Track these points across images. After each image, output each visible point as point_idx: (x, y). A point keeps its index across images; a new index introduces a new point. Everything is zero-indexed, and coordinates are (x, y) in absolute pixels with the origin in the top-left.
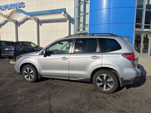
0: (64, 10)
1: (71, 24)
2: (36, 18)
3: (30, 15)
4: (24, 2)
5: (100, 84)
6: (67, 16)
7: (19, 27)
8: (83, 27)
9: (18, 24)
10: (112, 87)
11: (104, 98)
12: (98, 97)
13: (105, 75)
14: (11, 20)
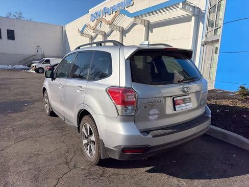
2: (145, 20)
3: (135, 17)
5: (85, 142)
6: (191, 10)
7: (125, 36)
8: (214, 28)
9: (124, 32)
10: (94, 152)
11: (71, 168)
12: (67, 163)
13: (88, 126)
14: (115, 28)
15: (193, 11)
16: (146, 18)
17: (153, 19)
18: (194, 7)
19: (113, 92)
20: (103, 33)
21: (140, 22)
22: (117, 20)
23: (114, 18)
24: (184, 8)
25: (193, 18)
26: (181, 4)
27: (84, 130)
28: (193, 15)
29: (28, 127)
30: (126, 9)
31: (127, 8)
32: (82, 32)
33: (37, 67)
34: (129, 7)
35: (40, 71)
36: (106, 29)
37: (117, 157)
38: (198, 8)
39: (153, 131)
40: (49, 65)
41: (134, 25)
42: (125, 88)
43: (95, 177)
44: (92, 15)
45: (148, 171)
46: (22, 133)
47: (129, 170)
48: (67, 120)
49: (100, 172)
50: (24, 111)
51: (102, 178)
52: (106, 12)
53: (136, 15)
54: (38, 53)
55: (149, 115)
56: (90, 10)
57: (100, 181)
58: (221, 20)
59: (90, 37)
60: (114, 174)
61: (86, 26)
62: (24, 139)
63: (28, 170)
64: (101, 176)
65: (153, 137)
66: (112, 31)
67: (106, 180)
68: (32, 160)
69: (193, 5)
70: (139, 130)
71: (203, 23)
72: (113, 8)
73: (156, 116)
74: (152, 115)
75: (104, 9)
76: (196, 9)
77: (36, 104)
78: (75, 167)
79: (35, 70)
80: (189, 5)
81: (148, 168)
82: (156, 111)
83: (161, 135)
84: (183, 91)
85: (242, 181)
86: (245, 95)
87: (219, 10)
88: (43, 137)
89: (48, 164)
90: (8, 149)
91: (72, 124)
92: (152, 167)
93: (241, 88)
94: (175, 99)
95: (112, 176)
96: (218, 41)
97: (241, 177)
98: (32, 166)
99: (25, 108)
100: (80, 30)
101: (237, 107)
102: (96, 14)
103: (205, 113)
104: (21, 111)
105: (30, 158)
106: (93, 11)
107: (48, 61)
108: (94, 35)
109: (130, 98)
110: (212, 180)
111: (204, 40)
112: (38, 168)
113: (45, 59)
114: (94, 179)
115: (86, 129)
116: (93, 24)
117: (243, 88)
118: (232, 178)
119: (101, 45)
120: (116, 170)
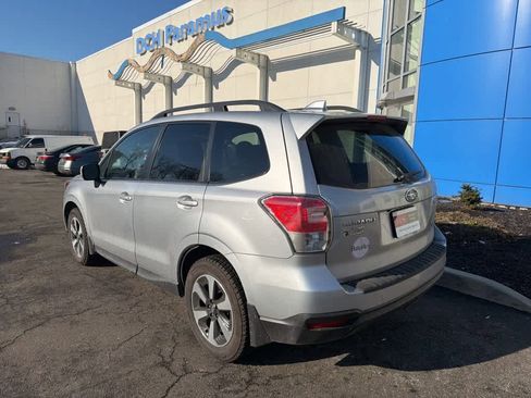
0: (339, 15)
1: (373, 63)
2: (259, 55)
3: (239, 48)
4: (230, 7)
5: (200, 314)
6: (353, 35)
7: (217, 88)
8: (402, 74)
9: (213, 79)
10: (228, 335)
11: (179, 374)
12: (164, 364)
13: (211, 280)
14: (195, 68)
15: (358, 39)
16: (262, 51)
17: (276, 52)
18: (360, 31)
19: (278, 206)
20: (167, 81)
21: (249, 58)
22: (198, 53)
23: (193, 49)
24: (340, 33)
25: (358, 53)
26: (334, 25)
27: (197, 289)
28: (358, 47)
29: (43, 293)
30: (216, 30)
31: (219, 27)
32: (118, 78)
33: (13, 157)
34: (223, 26)
35: (21, 164)
36: (175, 70)
37: (291, 340)
38: (366, 33)
39: (360, 280)
40: (42, 150)
41: (235, 63)
42: (306, 196)
43: (237, 387)
44: (139, 41)
45: (339, 364)
46: (34, 308)
47: (303, 364)
48: (144, 270)
49: (244, 375)
50: (19, 257)
51: (252, 387)
52: (173, 34)
53: (240, 44)
54: (12, 123)
55: (352, 249)
56: (134, 31)
57: (250, 394)
58: (415, 58)
59: (137, 87)
60: (275, 377)
61: (126, 64)
62: (43, 320)
63: (82, 389)
64: (249, 383)
65: (366, 292)
66: (187, 76)
67: (262, 390)
68: (83, 365)
69: (357, 26)
70: (339, 280)
71: (378, 64)
72: (188, 28)
73: (365, 251)
74: (358, 248)
75: (169, 28)
76: (363, 35)
77: (42, 241)
78: (186, 371)
79: (8, 163)
80: (350, 27)
81: (338, 358)
82: (365, 241)
83: (379, 288)
84: (408, 199)
85: (517, 364)
86: (472, 203)
87: (409, 38)
88: (88, 313)
89: (123, 371)
90: (14, 348)
91: (161, 280)
92: (345, 355)
93: (464, 188)
94: (394, 215)
95: (273, 382)
96: (412, 97)
97: (513, 355)
98: (87, 378)
99: (18, 251)
100: (115, 71)
101: (465, 226)
102: (150, 38)
103: (434, 239)
104: (11, 259)
105: (75, 361)
106: (141, 31)
107: (39, 142)
108: (145, 83)
109: (316, 216)
110: (465, 368)
111: (384, 96)
112: (104, 382)
113: (33, 137)
114: (237, 392)
115: (205, 288)
116: (144, 60)
117: (468, 188)
118: (497, 360)
119: (226, 110)
120: (276, 369)
